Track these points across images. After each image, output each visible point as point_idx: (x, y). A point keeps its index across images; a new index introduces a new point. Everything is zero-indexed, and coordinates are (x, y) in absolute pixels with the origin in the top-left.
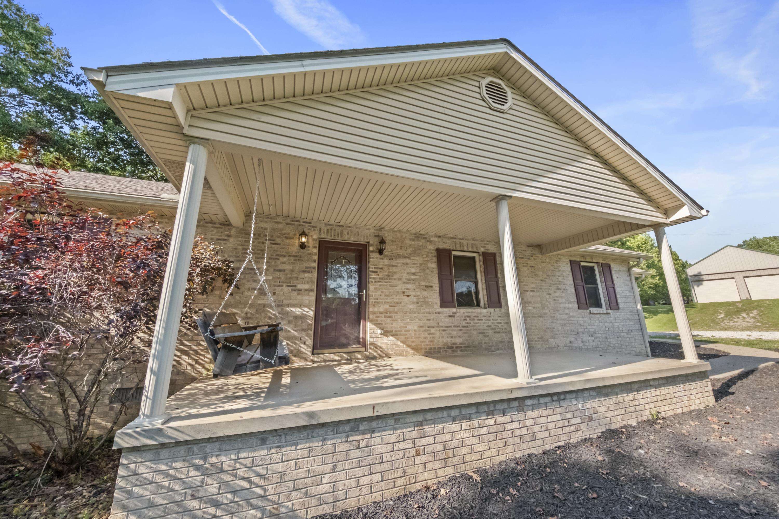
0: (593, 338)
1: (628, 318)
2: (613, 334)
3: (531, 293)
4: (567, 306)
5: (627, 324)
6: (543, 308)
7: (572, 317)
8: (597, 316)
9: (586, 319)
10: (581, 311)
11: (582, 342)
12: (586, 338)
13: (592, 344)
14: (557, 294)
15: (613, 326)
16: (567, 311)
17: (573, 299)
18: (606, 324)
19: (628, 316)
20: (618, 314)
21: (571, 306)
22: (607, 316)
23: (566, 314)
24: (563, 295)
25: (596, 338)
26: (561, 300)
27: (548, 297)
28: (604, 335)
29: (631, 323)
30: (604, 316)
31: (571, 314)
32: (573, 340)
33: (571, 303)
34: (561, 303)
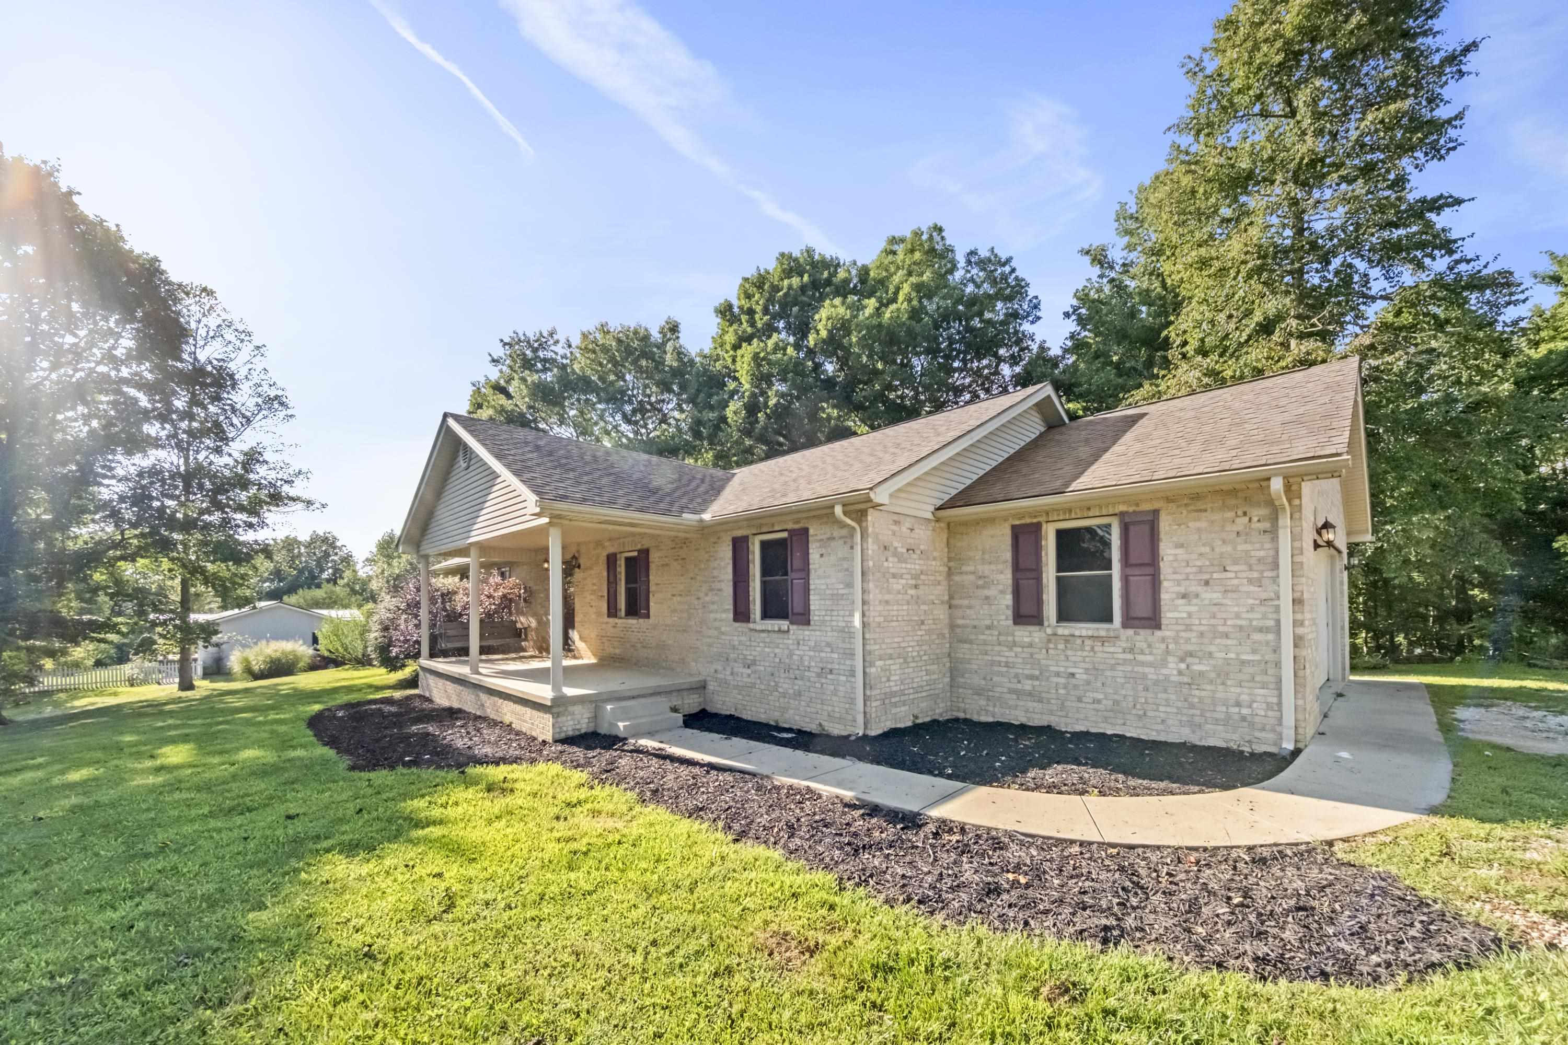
0: (749, 671)
1: (828, 645)
2: (788, 670)
3: (679, 598)
4: (718, 616)
5: (823, 655)
6: (689, 619)
7: (723, 633)
8: (763, 635)
9: (743, 638)
10: (737, 625)
11: (732, 674)
12: (739, 668)
13: (745, 680)
14: (707, 599)
15: (791, 655)
16: (717, 624)
17: (729, 605)
18: (777, 651)
19: (829, 639)
20: (807, 633)
21: (724, 616)
22: (781, 635)
23: (716, 629)
24: (716, 598)
25: (755, 672)
26: (713, 607)
27: (696, 602)
28: (769, 669)
29: (835, 656)
30: (775, 635)
31: (723, 629)
32: (720, 668)
33: (725, 611)
34: (711, 612)
